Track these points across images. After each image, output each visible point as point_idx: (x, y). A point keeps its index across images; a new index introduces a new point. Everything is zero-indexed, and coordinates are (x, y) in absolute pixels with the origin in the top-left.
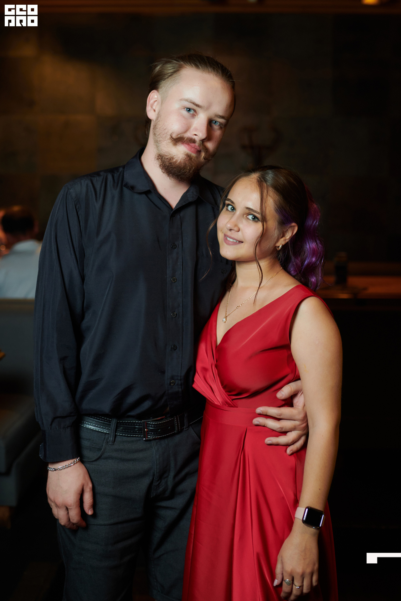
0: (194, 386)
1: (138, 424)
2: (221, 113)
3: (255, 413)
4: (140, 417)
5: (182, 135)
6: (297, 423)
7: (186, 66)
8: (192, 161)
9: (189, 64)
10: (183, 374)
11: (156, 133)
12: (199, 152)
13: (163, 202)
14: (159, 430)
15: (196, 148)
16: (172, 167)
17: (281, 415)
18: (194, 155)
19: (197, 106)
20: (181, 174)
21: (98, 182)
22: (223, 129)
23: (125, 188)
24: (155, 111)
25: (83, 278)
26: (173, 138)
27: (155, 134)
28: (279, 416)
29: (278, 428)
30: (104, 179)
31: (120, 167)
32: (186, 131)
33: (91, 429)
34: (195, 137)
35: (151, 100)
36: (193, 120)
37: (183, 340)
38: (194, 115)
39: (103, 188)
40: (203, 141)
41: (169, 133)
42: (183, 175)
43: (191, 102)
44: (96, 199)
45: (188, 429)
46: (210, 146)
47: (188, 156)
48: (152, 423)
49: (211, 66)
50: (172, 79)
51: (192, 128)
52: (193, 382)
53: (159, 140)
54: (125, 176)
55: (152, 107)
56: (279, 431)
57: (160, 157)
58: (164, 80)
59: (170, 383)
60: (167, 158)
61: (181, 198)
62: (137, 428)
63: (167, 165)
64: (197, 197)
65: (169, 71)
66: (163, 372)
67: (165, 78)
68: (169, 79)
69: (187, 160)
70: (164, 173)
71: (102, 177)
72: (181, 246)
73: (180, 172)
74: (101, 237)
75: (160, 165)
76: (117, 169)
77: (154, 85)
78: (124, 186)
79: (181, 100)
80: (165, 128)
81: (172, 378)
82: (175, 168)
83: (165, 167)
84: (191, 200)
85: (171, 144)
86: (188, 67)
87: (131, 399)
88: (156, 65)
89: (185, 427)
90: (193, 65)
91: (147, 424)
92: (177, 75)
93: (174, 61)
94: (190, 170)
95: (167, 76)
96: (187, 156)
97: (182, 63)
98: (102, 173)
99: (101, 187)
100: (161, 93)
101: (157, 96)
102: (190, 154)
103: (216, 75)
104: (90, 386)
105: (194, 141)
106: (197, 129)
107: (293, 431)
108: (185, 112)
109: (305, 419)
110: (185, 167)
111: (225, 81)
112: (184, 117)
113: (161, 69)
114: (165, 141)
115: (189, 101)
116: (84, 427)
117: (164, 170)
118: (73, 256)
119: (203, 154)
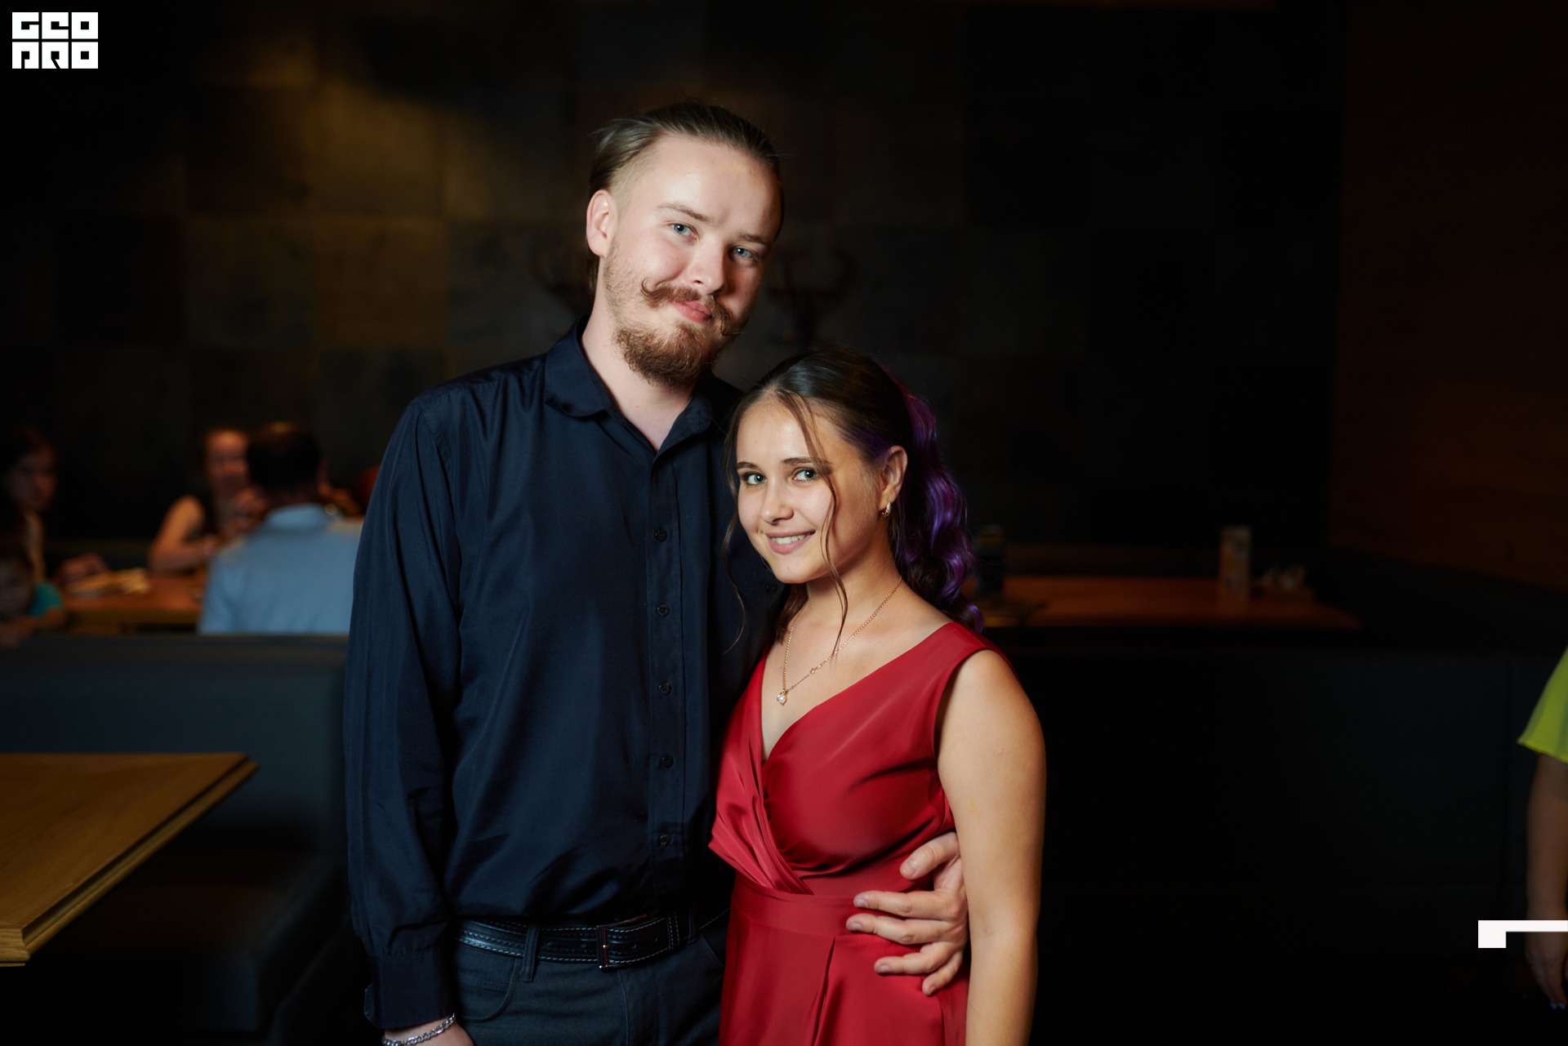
0: (712, 846)
1: (586, 935)
2: (752, 230)
3: (853, 905)
4: (591, 918)
5: (666, 284)
6: (945, 925)
7: (666, 132)
8: (695, 340)
9: (674, 126)
10: (687, 818)
11: (610, 284)
12: (708, 318)
13: (635, 437)
14: (635, 947)
15: (700, 309)
16: (651, 357)
17: (909, 909)
18: (698, 326)
19: (698, 217)
20: (674, 371)
21: (488, 394)
22: (760, 264)
23: (548, 409)
24: (605, 235)
25: (457, 610)
26: (647, 291)
27: (608, 287)
28: (906, 912)
29: (903, 937)
30: (501, 387)
31: (533, 359)
32: (675, 276)
33: (481, 949)
34: (697, 286)
35: (596, 212)
36: (689, 249)
37: (685, 743)
38: (693, 238)
39: (498, 407)
40: (717, 294)
41: (639, 281)
42: (678, 373)
43: (683, 211)
44: (485, 434)
45: (696, 941)
46: (734, 305)
47: (685, 329)
48: (617, 931)
49: (722, 128)
50: (638, 162)
51: (690, 268)
52: (710, 837)
53: (617, 298)
54: (547, 379)
55: (598, 228)
56: (907, 943)
57: (625, 336)
58: (620, 167)
59: (659, 841)
60: (640, 338)
61: (673, 426)
62: (584, 942)
63: (641, 352)
64: (709, 424)
65: (631, 145)
66: (643, 818)
67: (623, 162)
68: (631, 163)
69: (683, 339)
70: (634, 370)
71: (496, 383)
72: (676, 533)
73: (669, 366)
74: (499, 518)
75: (625, 355)
76: (527, 362)
77: (600, 178)
78: (547, 403)
79: (661, 207)
80: (629, 270)
81: (664, 828)
82: (656, 358)
83: (636, 356)
84: (695, 429)
85: (645, 307)
86: (670, 133)
87: (575, 879)
88: (602, 133)
89: (689, 936)
90: (682, 128)
91: (608, 932)
92: (648, 153)
93: (641, 122)
94: (692, 361)
95: (627, 157)
96: (682, 329)
97: (658, 125)
98: (494, 374)
99: (494, 406)
100: (615, 194)
101: (608, 202)
102: (689, 326)
103: (736, 145)
104: (479, 852)
105: (695, 296)
106: (701, 269)
107: (936, 941)
108: (672, 234)
109: (963, 917)
110: (679, 356)
111: (756, 159)
112: (669, 243)
113: (611, 142)
114: (633, 300)
115: (679, 208)
116: (465, 944)
117: (634, 364)
118: (435, 563)
119: (719, 324)
